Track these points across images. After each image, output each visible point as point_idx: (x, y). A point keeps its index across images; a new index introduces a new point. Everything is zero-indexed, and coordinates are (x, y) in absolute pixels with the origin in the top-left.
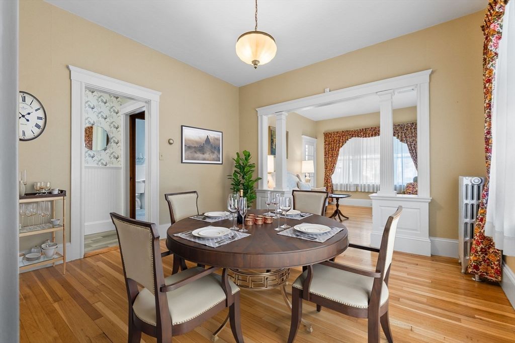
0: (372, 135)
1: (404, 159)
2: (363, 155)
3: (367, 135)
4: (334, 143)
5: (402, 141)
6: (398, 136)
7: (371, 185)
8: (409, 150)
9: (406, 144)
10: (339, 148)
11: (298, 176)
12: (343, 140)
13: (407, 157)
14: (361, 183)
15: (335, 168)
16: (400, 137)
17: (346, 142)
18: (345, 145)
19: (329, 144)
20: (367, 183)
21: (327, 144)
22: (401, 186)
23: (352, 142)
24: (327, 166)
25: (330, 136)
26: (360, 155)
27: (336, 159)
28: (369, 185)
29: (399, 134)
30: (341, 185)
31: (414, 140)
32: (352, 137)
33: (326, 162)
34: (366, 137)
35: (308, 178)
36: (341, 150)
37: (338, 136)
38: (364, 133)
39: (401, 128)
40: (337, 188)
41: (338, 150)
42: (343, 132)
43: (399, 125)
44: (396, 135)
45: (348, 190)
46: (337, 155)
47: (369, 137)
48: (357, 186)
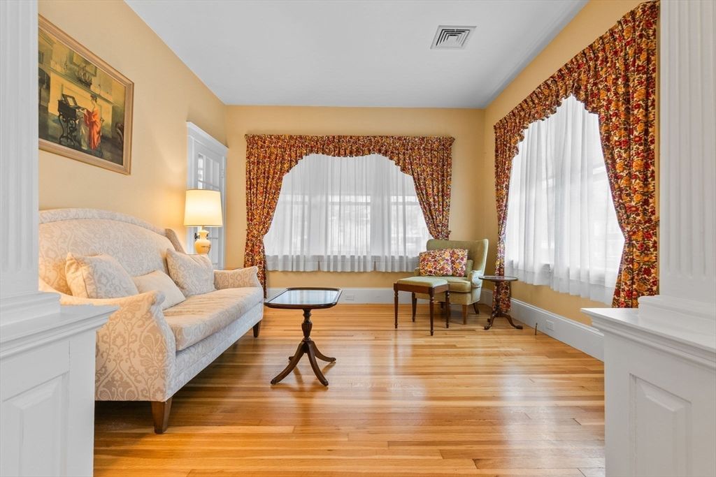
0: (351, 153)
1: (406, 206)
2: (332, 195)
3: (342, 152)
4: (271, 162)
5: (403, 170)
6: (399, 160)
7: (348, 256)
8: (417, 188)
9: (412, 177)
10: (282, 173)
11: (169, 235)
12: (290, 156)
13: (411, 204)
14: (329, 254)
15: (271, 219)
16: (401, 162)
17: (297, 163)
18: (296, 168)
19: (258, 163)
20: (340, 252)
21: (254, 163)
22: (401, 257)
23: (310, 163)
24: (253, 215)
25: (260, 143)
26: (327, 195)
27: (275, 200)
28: (343, 257)
29: (401, 156)
30: (285, 257)
31: (424, 170)
32: (311, 151)
33: (249, 203)
34: (339, 155)
35: (203, 241)
36: (286, 177)
37: (280, 147)
38: (335, 147)
39: (404, 145)
40: (275, 264)
41: (280, 179)
42: (291, 137)
43: (400, 139)
44: (396, 158)
45: (302, 270)
46: (278, 189)
47: (345, 155)
48: (319, 259)
